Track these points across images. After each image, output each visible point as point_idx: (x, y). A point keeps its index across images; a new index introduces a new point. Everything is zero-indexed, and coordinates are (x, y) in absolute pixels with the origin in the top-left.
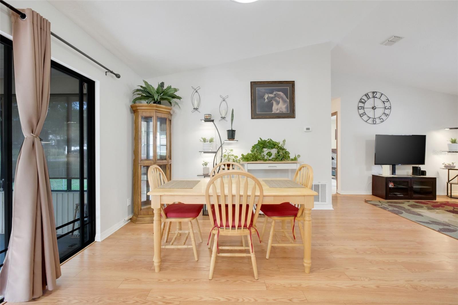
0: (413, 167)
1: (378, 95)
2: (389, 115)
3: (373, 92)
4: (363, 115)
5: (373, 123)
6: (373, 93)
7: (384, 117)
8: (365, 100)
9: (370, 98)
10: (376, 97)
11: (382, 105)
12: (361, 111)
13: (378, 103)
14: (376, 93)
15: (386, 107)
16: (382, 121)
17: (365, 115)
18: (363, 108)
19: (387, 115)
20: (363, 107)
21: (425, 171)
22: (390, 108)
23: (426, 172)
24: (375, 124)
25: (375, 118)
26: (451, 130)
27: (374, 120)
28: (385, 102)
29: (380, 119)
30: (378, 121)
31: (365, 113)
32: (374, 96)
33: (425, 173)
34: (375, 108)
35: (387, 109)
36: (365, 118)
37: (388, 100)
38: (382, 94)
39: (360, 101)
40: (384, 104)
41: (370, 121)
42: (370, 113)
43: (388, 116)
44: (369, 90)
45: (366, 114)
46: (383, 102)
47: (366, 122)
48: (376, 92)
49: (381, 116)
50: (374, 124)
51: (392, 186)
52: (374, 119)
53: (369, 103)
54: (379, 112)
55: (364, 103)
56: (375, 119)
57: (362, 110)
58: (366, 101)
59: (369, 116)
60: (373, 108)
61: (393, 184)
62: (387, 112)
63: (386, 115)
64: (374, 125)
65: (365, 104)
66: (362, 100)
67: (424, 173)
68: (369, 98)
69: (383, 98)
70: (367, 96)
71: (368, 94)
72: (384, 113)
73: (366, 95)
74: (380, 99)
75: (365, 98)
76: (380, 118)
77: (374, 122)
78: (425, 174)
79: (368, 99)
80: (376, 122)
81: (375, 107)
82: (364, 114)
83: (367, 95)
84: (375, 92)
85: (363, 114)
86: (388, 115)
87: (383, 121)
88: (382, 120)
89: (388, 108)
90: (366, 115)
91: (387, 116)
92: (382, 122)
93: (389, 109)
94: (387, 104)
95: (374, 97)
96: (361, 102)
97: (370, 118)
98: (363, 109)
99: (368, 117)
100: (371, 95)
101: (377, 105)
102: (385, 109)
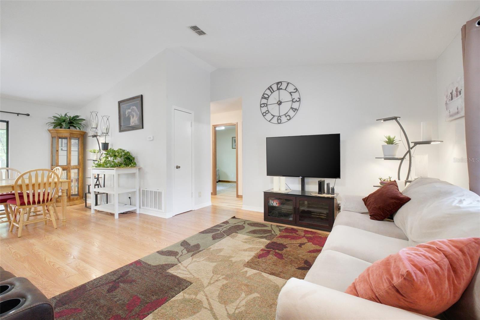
0: (319, 181)
1: (284, 86)
2: (297, 110)
4: (266, 114)
5: (277, 123)
6: (278, 83)
7: (291, 113)
8: (268, 95)
9: (274, 91)
10: (281, 89)
11: (289, 98)
12: (264, 109)
13: (284, 96)
14: (280, 84)
15: (294, 99)
19: (295, 110)
20: (265, 104)
22: (299, 100)
24: (280, 123)
25: (280, 115)
28: (292, 93)
29: (286, 117)
30: (284, 119)
31: (268, 111)
32: (278, 87)
36: (269, 117)
37: (297, 90)
38: (289, 83)
39: (263, 97)
40: (292, 95)
41: (275, 120)
42: (274, 110)
43: (296, 111)
44: (272, 81)
46: (290, 93)
47: (269, 121)
48: (281, 82)
49: (287, 113)
53: (274, 98)
54: (285, 108)
55: (267, 99)
57: (265, 107)
58: (269, 97)
59: (273, 114)
60: (278, 103)
62: (296, 105)
66: (264, 95)
68: (272, 91)
69: (291, 88)
70: (271, 89)
72: (292, 108)
74: (285, 90)
75: (268, 92)
76: (286, 115)
77: (279, 122)
79: (272, 93)
80: (281, 121)
81: (280, 101)
83: (270, 88)
84: (279, 82)
85: (266, 112)
86: (296, 109)
87: (290, 119)
88: (288, 118)
89: (296, 101)
90: (269, 114)
93: (298, 102)
94: (295, 96)
95: (278, 89)
96: (264, 98)
97: (274, 116)
100: (275, 87)
101: (282, 99)
102: (293, 102)
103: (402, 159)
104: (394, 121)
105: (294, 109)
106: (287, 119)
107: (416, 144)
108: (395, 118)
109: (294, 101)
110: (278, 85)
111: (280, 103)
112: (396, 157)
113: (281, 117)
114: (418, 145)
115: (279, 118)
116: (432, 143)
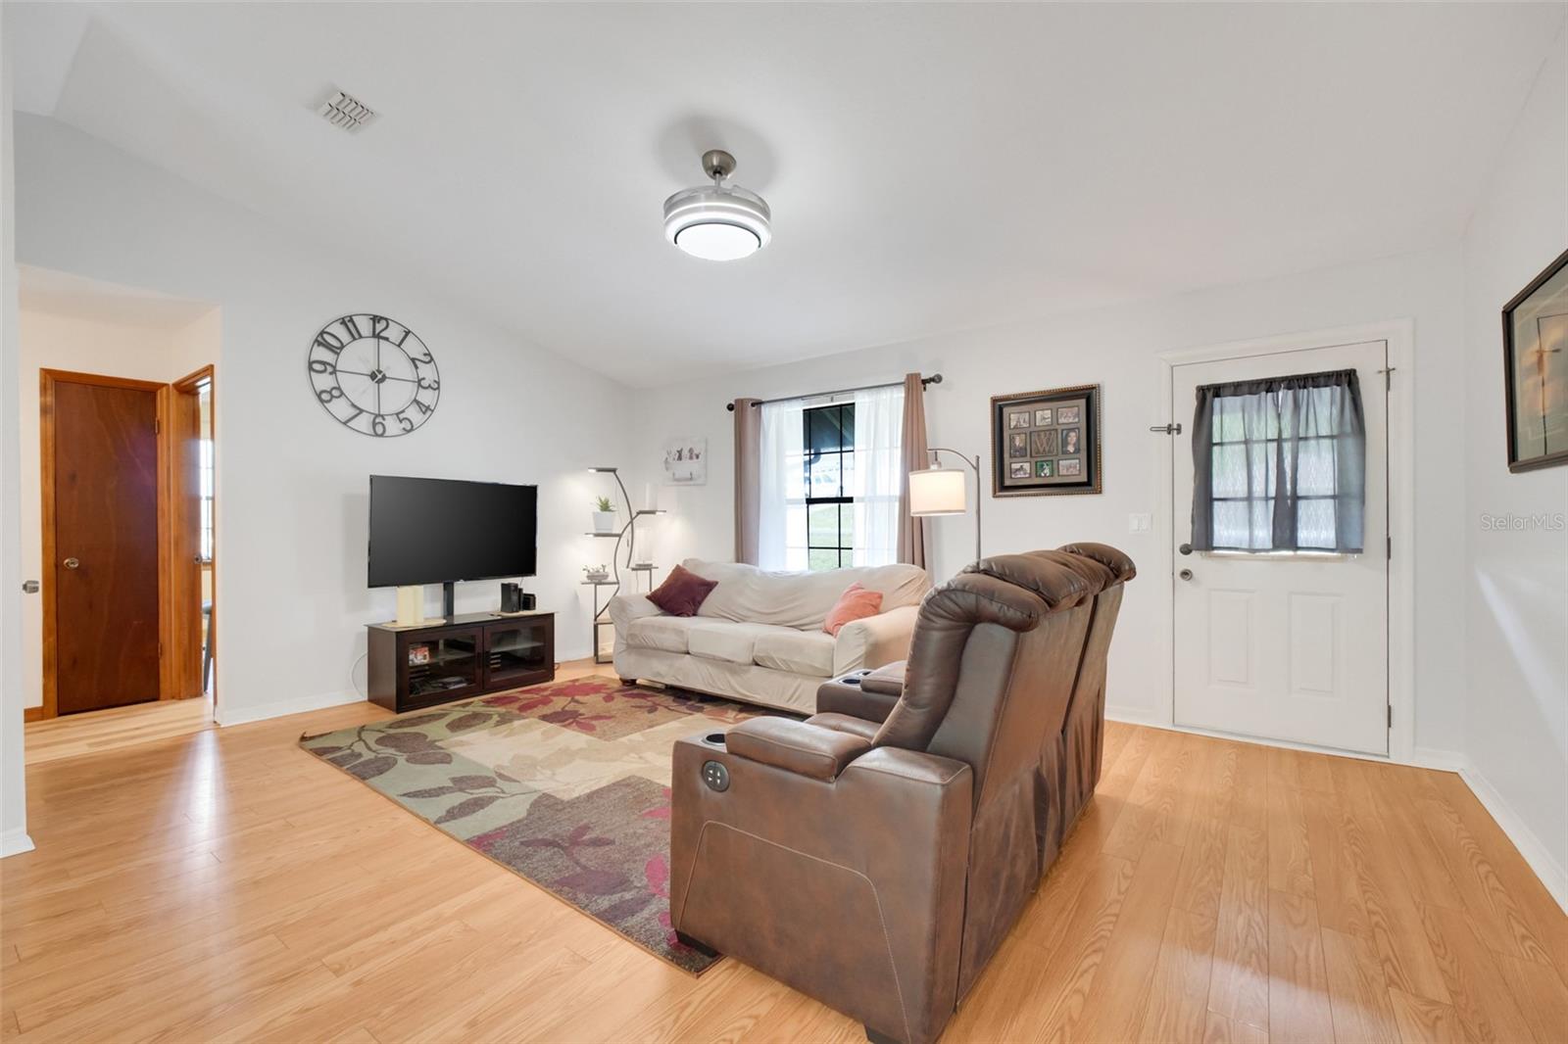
0: (503, 585)
1: (393, 333)
2: (433, 411)
3: (375, 316)
4: (332, 397)
5: (372, 432)
6: (376, 319)
7: (413, 413)
8: (340, 342)
9: (361, 337)
10: (387, 339)
11: (407, 371)
12: (324, 381)
13: (394, 362)
14: (383, 324)
15: (424, 379)
16: (409, 427)
17: (339, 397)
18: (330, 369)
19: (426, 409)
20: (329, 364)
21: (533, 595)
22: (436, 386)
23: (535, 598)
24: (382, 435)
25: (382, 413)
26: (600, 473)
27: (377, 420)
28: (417, 362)
29: (401, 421)
30: (392, 426)
31: (339, 388)
32: (377, 332)
33: (532, 602)
34: (380, 376)
35: (426, 388)
36: (340, 408)
37: (430, 359)
38: (407, 333)
39: (320, 339)
40: (416, 367)
41: (363, 423)
42: (360, 390)
43: (429, 412)
44: (361, 305)
45: (342, 394)
46: (413, 360)
47: (345, 423)
48: (386, 319)
49: (403, 412)
50: (377, 435)
51: (425, 658)
52: (377, 416)
53: (358, 356)
54: (396, 396)
55: (336, 350)
56: (383, 417)
57: (325, 376)
58: (343, 347)
59: (356, 404)
60: (373, 376)
61: (427, 653)
62: (426, 397)
63: (424, 410)
64: (378, 438)
65: (338, 354)
66: (325, 336)
67: (528, 601)
68: (356, 335)
69: (412, 347)
70: (350, 325)
71: (351, 320)
72: (416, 401)
73: (343, 322)
74: (399, 346)
75: (339, 331)
76: (401, 416)
77: (378, 429)
78: (532, 605)
79: (354, 339)
80: (384, 431)
81: (380, 372)
82: (335, 393)
83: (347, 322)
84: (382, 318)
85: (330, 392)
86: (428, 408)
87: (412, 430)
88: (407, 425)
89: (430, 386)
90: (343, 399)
91: (424, 413)
92: (409, 431)
93: (435, 389)
94: (426, 372)
95: (376, 336)
96: (324, 345)
97: (361, 411)
98: (331, 373)
99: (354, 406)
100: (364, 326)
101: (388, 368)
102: (420, 385)
103: (620, 536)
104: (612, 474)
105: (424, 405)
106: (404, 429)
107: (638, 513)
108: (614, 471)
109: (425, 383)
110: (377, 325)
111: (378, 377)
112: (614, 532)
113: (384, 419)
114: (640, 515)
115: (378, 420)
116: (657, 513)
